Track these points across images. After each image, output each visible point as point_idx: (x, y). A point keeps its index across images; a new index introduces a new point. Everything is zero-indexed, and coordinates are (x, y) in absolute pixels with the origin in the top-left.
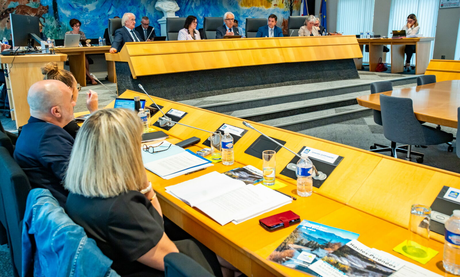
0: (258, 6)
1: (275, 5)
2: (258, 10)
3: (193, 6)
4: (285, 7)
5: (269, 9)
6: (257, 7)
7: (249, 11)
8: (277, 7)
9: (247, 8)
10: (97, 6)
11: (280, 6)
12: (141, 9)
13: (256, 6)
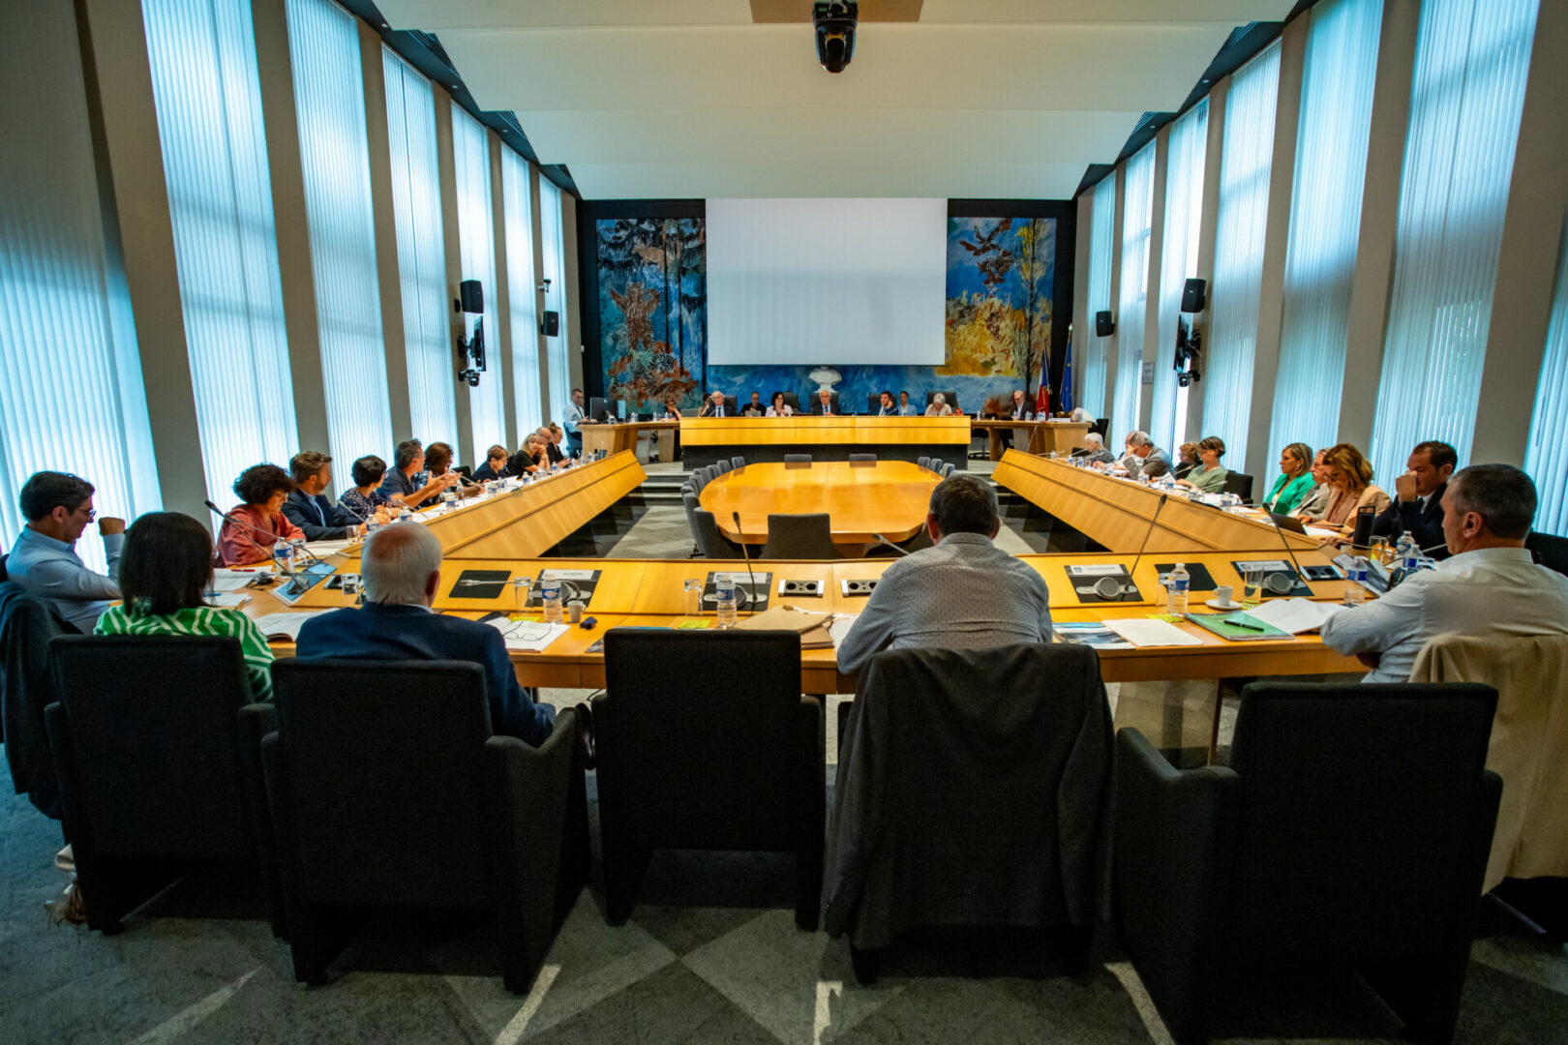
0: (967, 373)
1: (998, 372)
2: (966, 379)
3: (864, 376)
4: (1017, 373)
5: (985, 377)
6: (964, 375)
7: (949, 380)
8: (1001, 375)
9: (949, 376)
10: (746, 379)
11: (1006, 372)
12: (796, 381)
13: (963, 372)
